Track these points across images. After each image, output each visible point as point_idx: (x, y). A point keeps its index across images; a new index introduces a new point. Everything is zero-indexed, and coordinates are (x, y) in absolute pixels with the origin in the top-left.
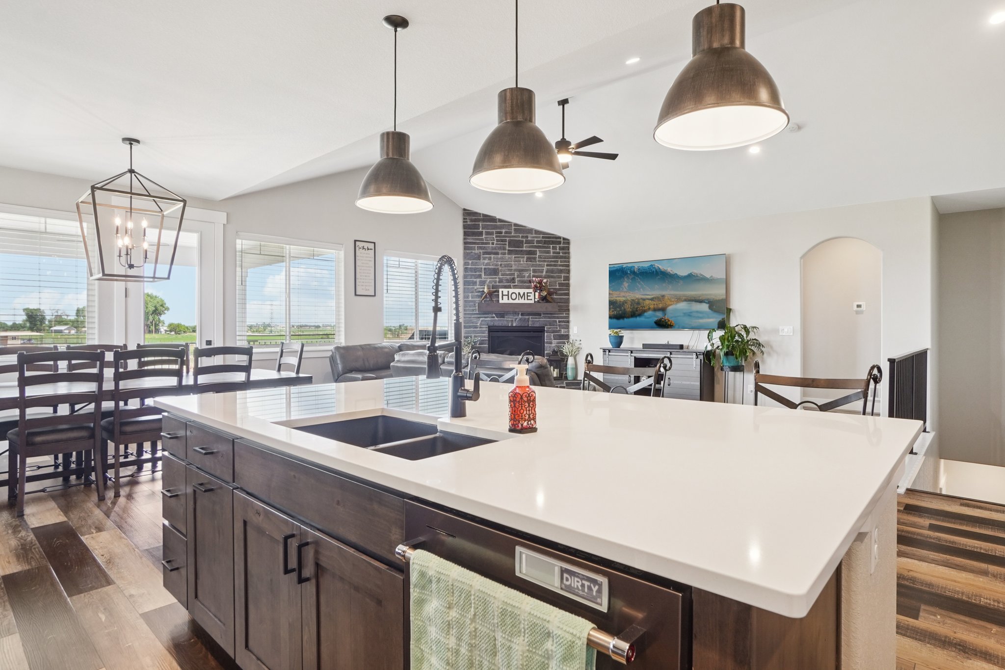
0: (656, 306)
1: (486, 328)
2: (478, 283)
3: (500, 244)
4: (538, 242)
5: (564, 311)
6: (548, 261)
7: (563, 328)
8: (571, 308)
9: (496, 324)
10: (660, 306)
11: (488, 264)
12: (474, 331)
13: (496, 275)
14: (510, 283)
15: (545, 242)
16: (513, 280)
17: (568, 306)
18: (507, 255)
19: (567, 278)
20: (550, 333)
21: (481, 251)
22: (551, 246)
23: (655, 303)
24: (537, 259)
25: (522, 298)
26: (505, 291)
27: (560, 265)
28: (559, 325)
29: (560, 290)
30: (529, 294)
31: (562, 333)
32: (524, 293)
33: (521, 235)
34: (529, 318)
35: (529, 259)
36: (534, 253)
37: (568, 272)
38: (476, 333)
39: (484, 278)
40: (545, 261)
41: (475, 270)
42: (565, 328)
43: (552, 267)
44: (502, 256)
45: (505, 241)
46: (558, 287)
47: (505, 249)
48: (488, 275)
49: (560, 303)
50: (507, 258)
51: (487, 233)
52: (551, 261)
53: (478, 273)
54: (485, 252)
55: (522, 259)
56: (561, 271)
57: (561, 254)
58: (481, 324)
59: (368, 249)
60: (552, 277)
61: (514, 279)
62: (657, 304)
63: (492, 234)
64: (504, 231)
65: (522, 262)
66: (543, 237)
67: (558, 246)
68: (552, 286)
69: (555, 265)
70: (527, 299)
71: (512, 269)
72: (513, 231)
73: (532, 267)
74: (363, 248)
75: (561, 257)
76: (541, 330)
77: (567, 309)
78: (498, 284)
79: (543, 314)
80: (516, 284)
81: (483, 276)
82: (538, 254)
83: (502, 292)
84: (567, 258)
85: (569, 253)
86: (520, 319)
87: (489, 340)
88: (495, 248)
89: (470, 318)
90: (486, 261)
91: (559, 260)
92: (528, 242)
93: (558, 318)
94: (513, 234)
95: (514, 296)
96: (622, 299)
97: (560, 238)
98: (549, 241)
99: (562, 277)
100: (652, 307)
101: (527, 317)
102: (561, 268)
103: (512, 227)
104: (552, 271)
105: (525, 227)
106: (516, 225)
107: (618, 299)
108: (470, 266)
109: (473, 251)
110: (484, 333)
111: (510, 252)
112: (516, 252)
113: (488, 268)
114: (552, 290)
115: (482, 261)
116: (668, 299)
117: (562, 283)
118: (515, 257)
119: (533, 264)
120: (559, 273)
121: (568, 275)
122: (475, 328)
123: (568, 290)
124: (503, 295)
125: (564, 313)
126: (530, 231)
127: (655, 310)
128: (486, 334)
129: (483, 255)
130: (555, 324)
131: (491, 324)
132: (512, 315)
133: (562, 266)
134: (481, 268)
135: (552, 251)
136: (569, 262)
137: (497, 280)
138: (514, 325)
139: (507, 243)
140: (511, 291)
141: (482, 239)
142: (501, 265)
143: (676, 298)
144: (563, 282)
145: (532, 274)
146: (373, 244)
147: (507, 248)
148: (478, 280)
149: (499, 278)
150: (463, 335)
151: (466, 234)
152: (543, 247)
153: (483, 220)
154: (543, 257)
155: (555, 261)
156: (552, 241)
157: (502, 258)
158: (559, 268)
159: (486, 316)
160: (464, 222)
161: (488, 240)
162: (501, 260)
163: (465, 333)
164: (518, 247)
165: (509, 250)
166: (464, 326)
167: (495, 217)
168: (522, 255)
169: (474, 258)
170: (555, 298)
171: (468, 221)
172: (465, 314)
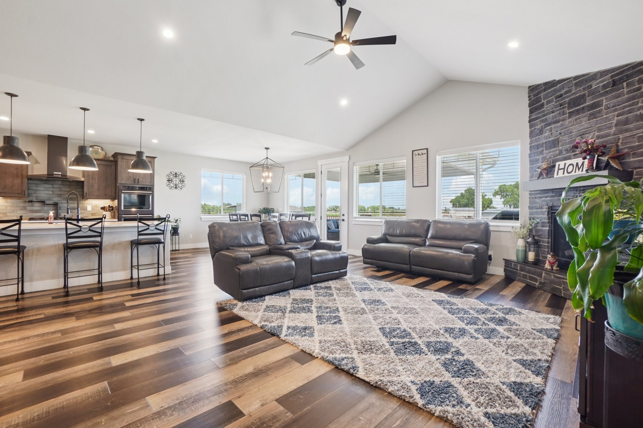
1: (546, 208)
2: (540, 160)
3: (558, 110)
4: (605, 87)
6: (621, 109)
9: (556, 204)
11: (549, 137)
12: (537, 212)
13: (555, 148)
14: (571, 152)
18: (567, 120)
21: (543, 124)
26: (562, 164)
27: (640, 109)
32: (583, 163)
33: (583, 88)
35: (592, 116)
36: (599, 104)
38: (538, 214)
40: (615, 110)
41: (538, 146)
43: (626, 116)
44: (563, 122)
45: (565, 103)
46: (637, 144)
47: (564, 113)
48: (548, 149)
49: (640, 168)
50: (567, 123)
51: (548, 102)
52: (624, 107)
53: (540, 150)
54: (546, 124)
55: (583, 120)
58: (542, 205)
59: (422, 154)
60: (626, 131)
63: (552, 101)
64: (563, 92)
65: (584, 123)
66: (612, 77)
67: (637, 78)
68: (626, 143)
69: (630, 112)
71: (572, 136)
72: (573, 87)
73: (596, 124)
78: (558, 157)
81: (544, 152)
82: (604, 104)
83: (559, 165)
87: (549, 223)
88: (555, 116)
89: (533, 198)
90: (547, 134)
91: (640, 100)
92: (592, 93)
94: (573, 92)
95: (570, 169)
98: (620, 79)
103: (572, 83)
104: (626, 122)
106: (576, 78)
108: (534, 144)
109: (536, 127)
111: (571, 114)
112: (578, 112)
113: (548, 141)
114: (626, 150)
115: (543, 135)
118: (577, 119)
119: (597, 121)
122: (537, 209)
124: (559, 169)
126: (594, 76)
128: (546, 216)
129: (545, 128)
131: (550, 204)
134: (543, 143)
135: (626, 90)
137: (557, 152)
139: (567, 105)
140: (568, 162)
141: (544, 111)
142: (560, 134)
147: (567, 112)
148: (540, 157)
149: (559, 150)
150: (528, 216)
151: (531, 112)
152: (611, 91)
153: (545, 90)
154: (612, 105)
155: (630, 106)
156: (627, 75)
157: (562, 125)
158: (638, 113)
159: (546, 195)
160: (529, 100)
161: (548, 110)
162: (561, 128)
163: (530, 214)
164: (579, 105)
165: (569, 113)
166: (529, 207)
167: (555, 80)
168: (584, 113)
169: (538, 133)
170: (631, 162)
171: (532, 97)
172: (530, 195)
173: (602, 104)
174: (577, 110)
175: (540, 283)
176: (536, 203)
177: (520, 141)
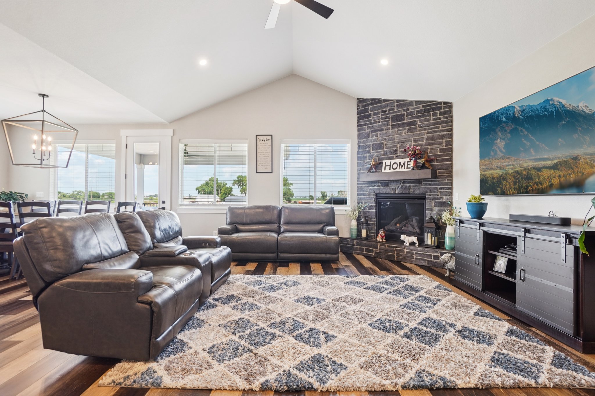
1: (373, 195)
2: (368, 157)
3: (384, 121)
4: (418, 112)
5: (446, 178)
6: (429, 129)
7: (444, 195)
8: (454, 174)
9: (381, 192)
11: (375, 140)
12: (364, 198)
13: (381, 149)
14: (394, 154)
15: (425, 111)
16: (396, 151)
17: (451, 172)
18: (391, 130)
19: (450, 143)
20: (430, 200)
21: (370, 130)
22: (431, 113)
24: (418, 129)
25: (402, 167)
26: (388, 162)
27: (441, 131)
28: (441, 192)
29: (441, 156)
30: (409, 163)
31: (444, 200)
32: (405, 162)
33: (402, 109)
34: (410, 186)
35: (410, 130)
36: (414, 123)
37: (451, 136)
38: (366, 200)
39: (372, 153)
40: (425, 129)
41: (366, 147)
42: (446, 195)
43: (433, 134)
44: (387, 131)
45: (389, 117)
46: (439, 153)
47: (388, 125)
48: (375, 150)
49: (441, 169)
50: (391, 132)
51: (375, 114)
52: (432, 128)
53: (367, 149)
54: (373, 131)
55: (403, 132)
56: (442, 137)
57: (442, 119)
58: (370, 192)
59: (267, 140)
60: (433, 144)
61: (396, 150)
63: (378, 114)
64: (388, 109)
65: (403, 134)
66: (423, 107)
67: (438, 112)
68: (432, 152)
69: (435, 132)
70: (407, 168)
71: (394, 142)
72: (396, 107)
73: (412, 137)
74: (263, 140)
75: (443, 123)
76: (422, 198)
77: (449, 176)
78: (383, 156)
79: (424, 181)
80: (398, 155)
81: (371, 151)
82: (418, 124)
83: (385, 163)
84: (450, 122)
85: (452, 117)
86: (402, 187)
87: (376, 206)
88: (381, 126)
89: (361, 187)
90: (373, 138)
91: (440, 126)
92: (409, 114)
93: (439, 185)
94: (395, 110)
95: (395, 166)
97: (440, 103)
98: (429, 109)
99: (444, 143)
101: (408, 185)
102: (442, 133)
103: (394, 104)
104: (433, 138)
105: (406, 101)
106: (398, 101)
108: (362, 144)
109: (364, 131)
110: (371, 200)
111: (393, 127)
112: (399, 126)
113: (375, 144)
114: (433, 157)
115: (370, 139)
117: (443, 149)
118: (398, 131)
119: (413, 134)
120: (440, 139)
121: (450, 139)
122: (365, 195)
123: (451, 155)
124: (386, 166)
125: (446, 179)
126: (411, 103)
128: (373, 201)
129: (372, 133)
130: (436, 191)
131: (377, 192)
132: (395, 183)
133: (443, 131)
134: (370, 145)
135: (432, 118)
136: (451, 126)
137: (383, 153)
138: (397, 192)
139: (391, 119)
140: (393, 161)
141: (371, 120)
142: (385, 139)
144: (444, 147)
145: (413, 143)
146: (271, 136)
147: (391, 124)
148: (368, 155)
149: (384, 151)
150: (356, 201)
151: (359, 118)
152: (423, 116)
153: (372, 104)
154: (423, 125)
155: (435, 128)
156: (432, 108)
157: (386, 133)
158: (440, 134)
159: (374, 185)
160: (358, 109)
161: (375, 120)
162: (386, 135)
163: (358, 200)
164: (400, 121)
165: (392, 125)
166: (357, 194)
167: (381, 99)
168: (404, 127)
169: (366, 137)
170: (436, 165)
171: (360, 107)
172: (358, 184)
173: (417, 123)
174: (399, 124)
175: (376, 253)
176: (364, 191)
177: (350, 140)
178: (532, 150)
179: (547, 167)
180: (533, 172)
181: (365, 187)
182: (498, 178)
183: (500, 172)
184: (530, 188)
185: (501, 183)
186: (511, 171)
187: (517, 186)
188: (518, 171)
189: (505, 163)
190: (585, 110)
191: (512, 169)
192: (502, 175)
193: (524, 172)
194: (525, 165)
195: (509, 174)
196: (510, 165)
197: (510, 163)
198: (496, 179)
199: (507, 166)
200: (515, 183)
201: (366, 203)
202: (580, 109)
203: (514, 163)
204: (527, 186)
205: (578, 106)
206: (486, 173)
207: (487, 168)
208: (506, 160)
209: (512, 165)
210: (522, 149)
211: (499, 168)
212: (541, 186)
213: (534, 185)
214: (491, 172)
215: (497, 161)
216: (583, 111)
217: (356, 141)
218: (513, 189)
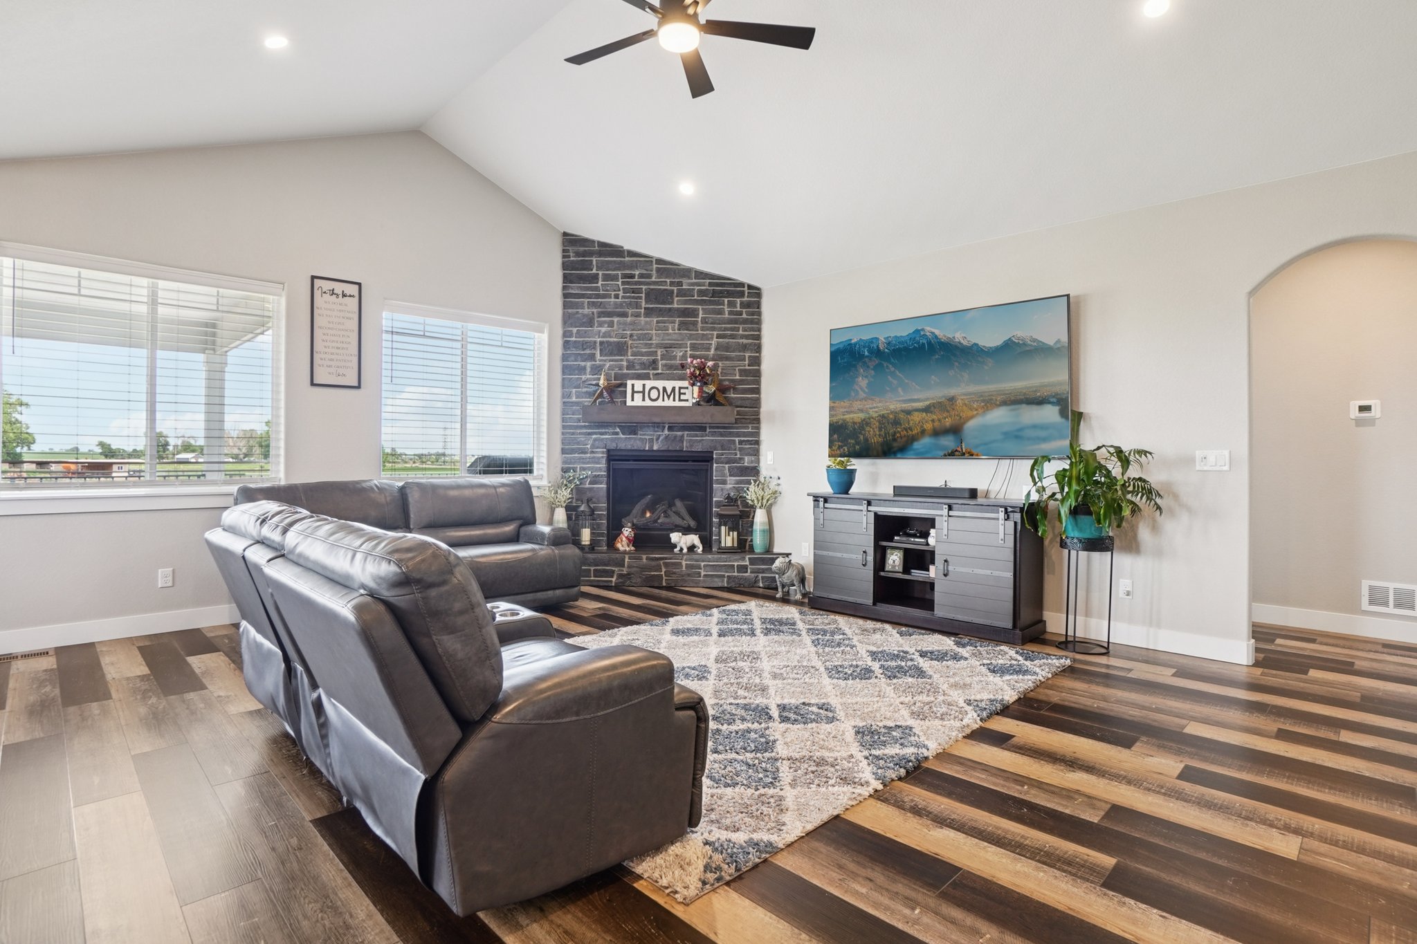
0: (937, 424)
1: (603, 453)
2: (588, 370)
3: (629, 297)
4: (701, 293)
5: (750, 423)
6: (720, 329)
7: (746, 455)
8: (762, 416)
9: (622, 446)
10: (948, 422)
11: (606, 335)
12: (580, 458)
13: (621, 355)
14: (648, 369)
15: (714, 293)
16: (654, 364)
17: (758, 413)
18: (642, 318)
19: (757, 361)
20: (722, 463)
21: (595, 311)
22: (726, 300)
23: (935, 417)
24: (700, 325)
25: (669, 397)
26: (638, 385)
27: (743, 337)
28: (740, 450)
29: (741, 382)
30: (682, 391)
31: (746, 464)
32: (674, 389)
33: (668, 281)
34: (683, 436)
35: (683, 325)
36: (694, 313)
37: (758, 348)
38: (584, 463)
39: (600, 361)
40: (713, 329)
41: (584, 345)
42: (751, 455)
43: (727, 340)
44: (634, 318)
45: (639, 291)
46: (738, 377)
47: (638, 306)
48: (606, 355)
49: (741, 407)
50: (643, 323)
51: (606, 278)
52: (726, 329)
53: (588, 352)
54: (602, 312)
55: (670, 326)
56: (744, 348)
57: (744, 316)
58: (593, 446)
59: (344, 296)
60: (728, 358)
61: (655, 362)
62: (939, 420)
63: (615, 278)
64: (637, 273)
65: (670, 331)
66: (710, 284)
67: (738, 300)
68: (726, 374)
69: (733, 337)
70: (680, 400)
71: (652, 344)
72: (654, 272)
73: (689, 339)
74: (333, 293)
75: (745, 321)
76: (706, 458)
77: (754, 419)
78: (625, 371)
79: (710, 427)
80: (660, 371)
81: (598, 356)
82: (701, 316)
83: (633, 385)
84: (755, 322)
85: (759, 314)
86: (667, 437)
87: (608, 476)
88: (621, 305)
89: (573, 434)
90: (603, 330)
91: (741, 327)
92: (681, 293)
93: (738, 435)
94: (653, 279)
95: (654, 394)
96: (858, 417)
97: (742, 285)
98: (721, 292)
99: (747, 359)
100: (928, 426)
101: (679, 433)
102: (745, 341)
103: (652, 265)
104: (727, 348)
105: (676, 265)
106: (659, 261)
107: (847, 417)
108: (574, 339)
109: (580, 311)
110: (599, 463)
111: (649, 313)
112: (660, 312)
113: (607, 342)
114: (727, 383)
115: (596, 329)
116: (965, 404)
117: (746, 370)
118: (658, 322)
119: (691, 335)
120: (740, 352)
121: (758, 354)
122: (582, 453)
123: (758, 382)
124: (633, 392)
125: (750, 426)
126: (686, 272)
127: (936, 433)
128: (603, 465)
129: (599, 317)
130: (732, 446)
131: (613, 446)
132: (652, 428)
133: (747, 337)
134: (595, 342)
135: (727, 310)
136: (759, 330)
137: (625, 363)
138: (655, 448)
139: (643, 295)
140: (649, 384)
141: (597, 289)
142: (631, 336)
143: (983, 401)
144: (747, 367)
145: (689, 353)
146: (356, 287)
147: (643, 305)
148: (589, 364)
149: (628, 361)
150: (559, 466)
151: (567, 279)
152: (711, 303)
153: (600, 254)
154: (710, 320)
155: (732, 329)
156: (728, 291)
157: (633, 323)
158: (741, 341)
159: (604, 431)
160: (564, 257)
161: (607, 290)
162: (632, 327)
163: (564, 462)
164: (664, 303)
165: (645, 308)
166: (562, 449)
167: (622, 247)
168: (672, 317)
169: (584, 323)
170: (732, 398)
171: (571, 254)
172: (564, 427)
173: (698, 314)
174: (661, 309)
176: (578, 443)
177: (547, 326)
178: (900, 390)
179: (917, 410)
180: (902, 416)
181: (580, 434)
182: (859, 423)
183: (862, 416)
184: (898, 435)
185: (864, 429)
186: (875, 415)
187: (882, 433)
188: (883, 415)
189: (869, 404)
190: (962, 341)
191: (876, 412)
192: (864, 419)
193: (891, 416)
194: (892, 407)
195: (872, 418)
196: (874, 408)
197: (875, 405)
198: (858, 425)
199: (871, 408)
200: (880, 430)
201: (584, 469)
202: (957, 340)
203: (879, 405)
204: (895, 433)
205: (954, 337)
206: (845, 417)
207: (847, 412)
208: (870, 402)
209: (877, 407)
210: (888, 389)
211: (861, 411)
212: (910, 433)
213: (903, 431)
214: (852, 416)
215: (859, 402)
216: (960, 343)
217: (559, 331)
218: (878, 436)
